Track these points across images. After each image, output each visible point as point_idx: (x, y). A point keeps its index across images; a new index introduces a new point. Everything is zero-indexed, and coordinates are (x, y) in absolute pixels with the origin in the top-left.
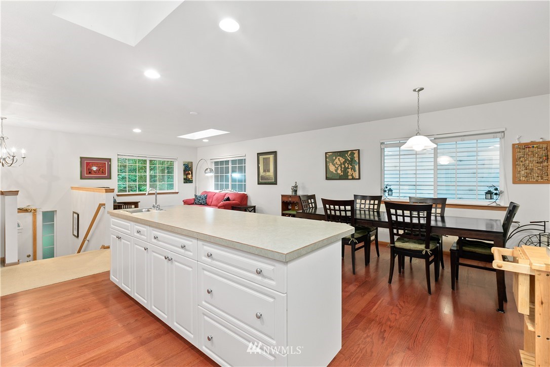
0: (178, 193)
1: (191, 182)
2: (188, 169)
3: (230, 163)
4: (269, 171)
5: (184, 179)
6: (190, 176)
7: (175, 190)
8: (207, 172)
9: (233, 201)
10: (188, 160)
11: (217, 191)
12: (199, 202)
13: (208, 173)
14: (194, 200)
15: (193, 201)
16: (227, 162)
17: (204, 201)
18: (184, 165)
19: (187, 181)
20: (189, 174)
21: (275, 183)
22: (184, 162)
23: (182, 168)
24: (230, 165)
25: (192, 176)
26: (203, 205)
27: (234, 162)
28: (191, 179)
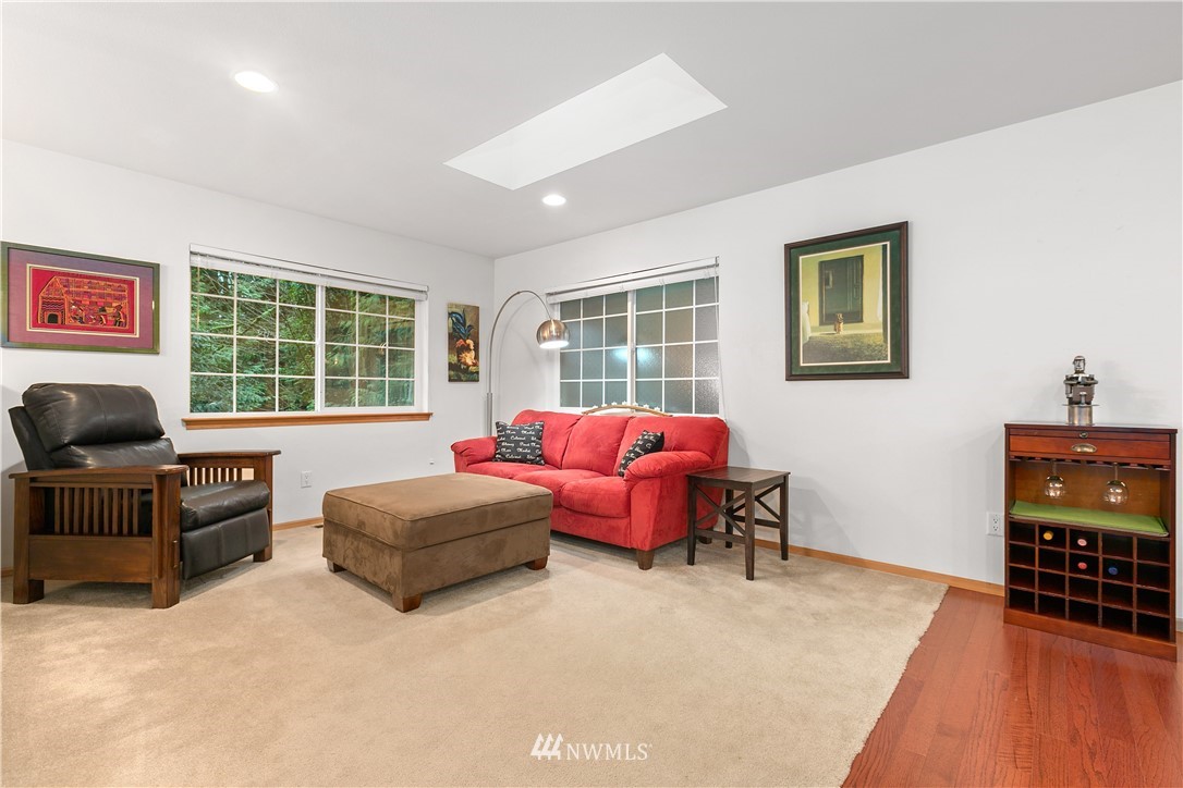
0: (427, 416)
1: (472, 377)
2: (463, 330)
3: (631, 305)
4: (856, 316)
5: (451, 366)
6: (469, 358)
7: (421, 404)
8: (546, 334)
9: (678, 448)
10: (465, 299)
11: (578, 411)
12: (514, 451)
13: (551, 338)
14: (498, 444)
15: (491, 450)
16: (618, 300)
17: (534, 449)
18: (450, 314)
19: (461, 373)
20: (467, 349)
21: (898, 369)
22: (450, 305)
23: (444, 326)
24: (631, 312)
25: (477, 357)
26: (532, 462)
27: (647, 296)
28: (472, 369)
